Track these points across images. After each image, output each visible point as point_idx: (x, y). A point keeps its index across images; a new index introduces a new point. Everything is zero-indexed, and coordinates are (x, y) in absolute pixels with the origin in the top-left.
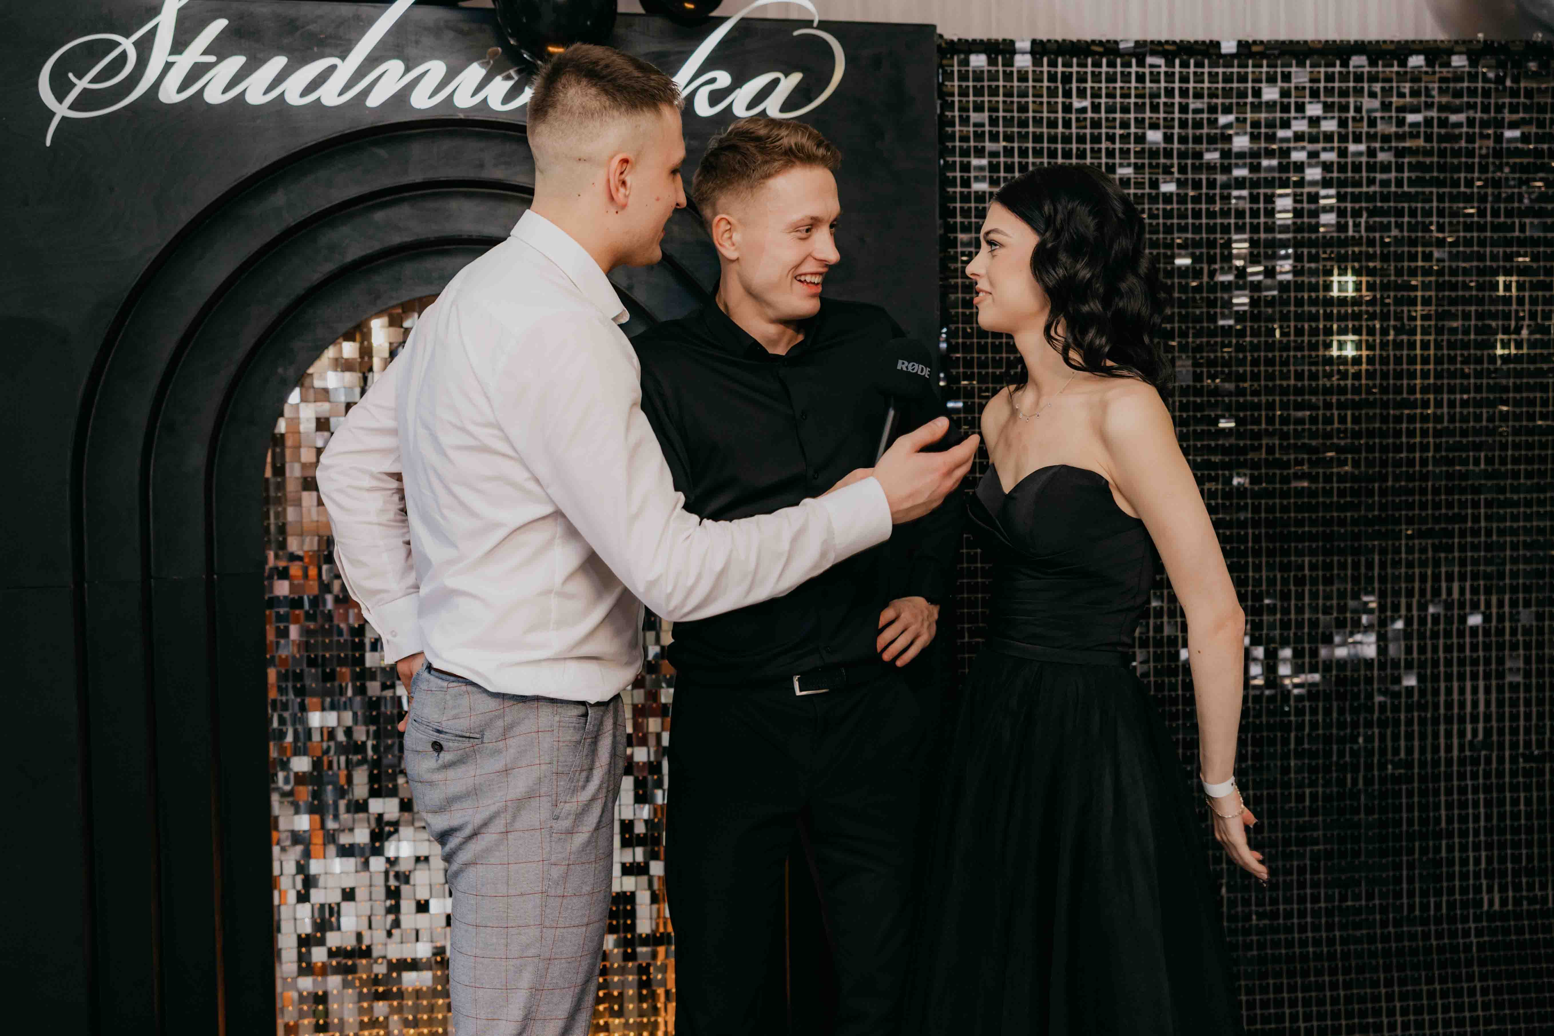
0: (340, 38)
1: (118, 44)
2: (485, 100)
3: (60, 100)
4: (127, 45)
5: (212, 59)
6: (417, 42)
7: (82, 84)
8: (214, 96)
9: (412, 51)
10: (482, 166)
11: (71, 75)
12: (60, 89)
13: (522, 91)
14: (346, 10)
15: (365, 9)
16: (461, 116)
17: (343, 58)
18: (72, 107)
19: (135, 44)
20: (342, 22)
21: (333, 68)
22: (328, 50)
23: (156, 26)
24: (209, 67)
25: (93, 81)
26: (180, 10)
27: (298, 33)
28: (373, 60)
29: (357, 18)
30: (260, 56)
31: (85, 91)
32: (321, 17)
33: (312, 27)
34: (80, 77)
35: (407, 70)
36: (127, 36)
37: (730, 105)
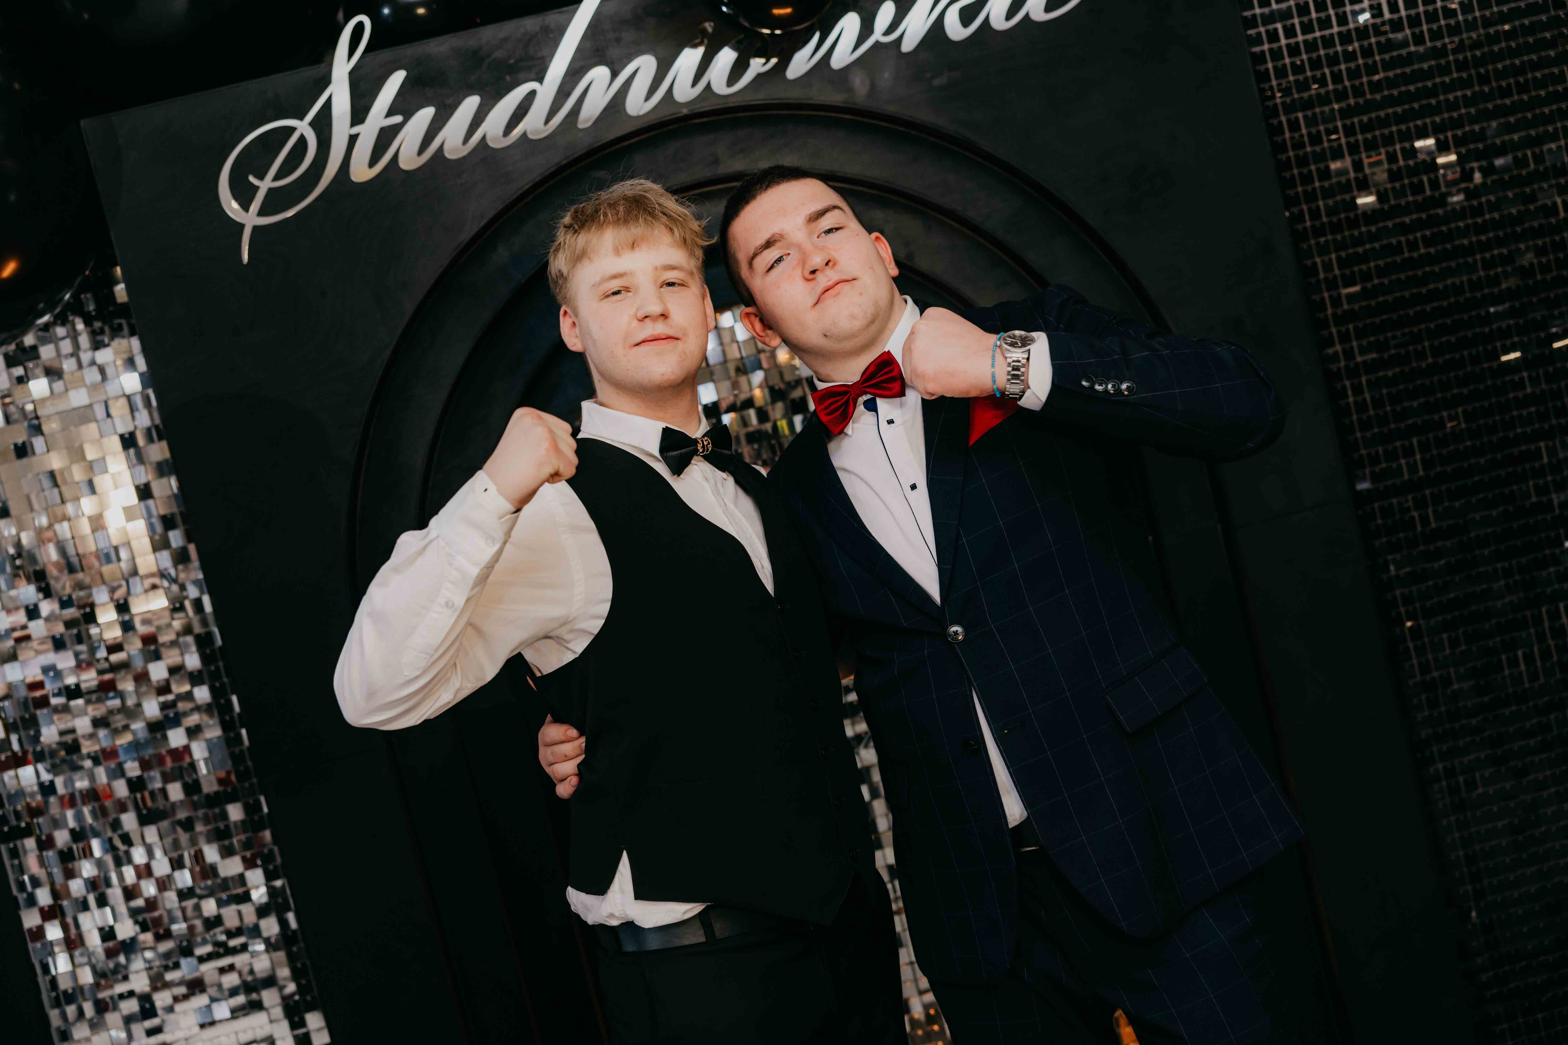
0: (533, 59)
1: (292, 130)
2: (709, 86)
3: (245, 207)
4: (303, 127)
5: (398, 119)
6: (618, 40)
7: (265, 185)
8: (409, 160)
9: (614, 52)
10: (716, 162)
11: (251, 179)
12: (244, 195)
13: (747, 66)
14: (530, 24)
15: (552, 18)
16: (685, 111)
17: (540, 79)
18: (262, 213)
19: (312, 124)
20: (530, 40)
21: (532, 94)
22: (521, 76)
23: (329, 99)
24: (395, 130)
25: (277, 178)
26: (351, 73)
27: (485, 65)
28: (575, 73)
29: (546, 30)
30: (449, 101)
31: (271, 191)
32: (505, 40)
33: (499, 54)
34: (261, 177)
35: (614, 75)
36: (301, 118)
37: (987, 18)
